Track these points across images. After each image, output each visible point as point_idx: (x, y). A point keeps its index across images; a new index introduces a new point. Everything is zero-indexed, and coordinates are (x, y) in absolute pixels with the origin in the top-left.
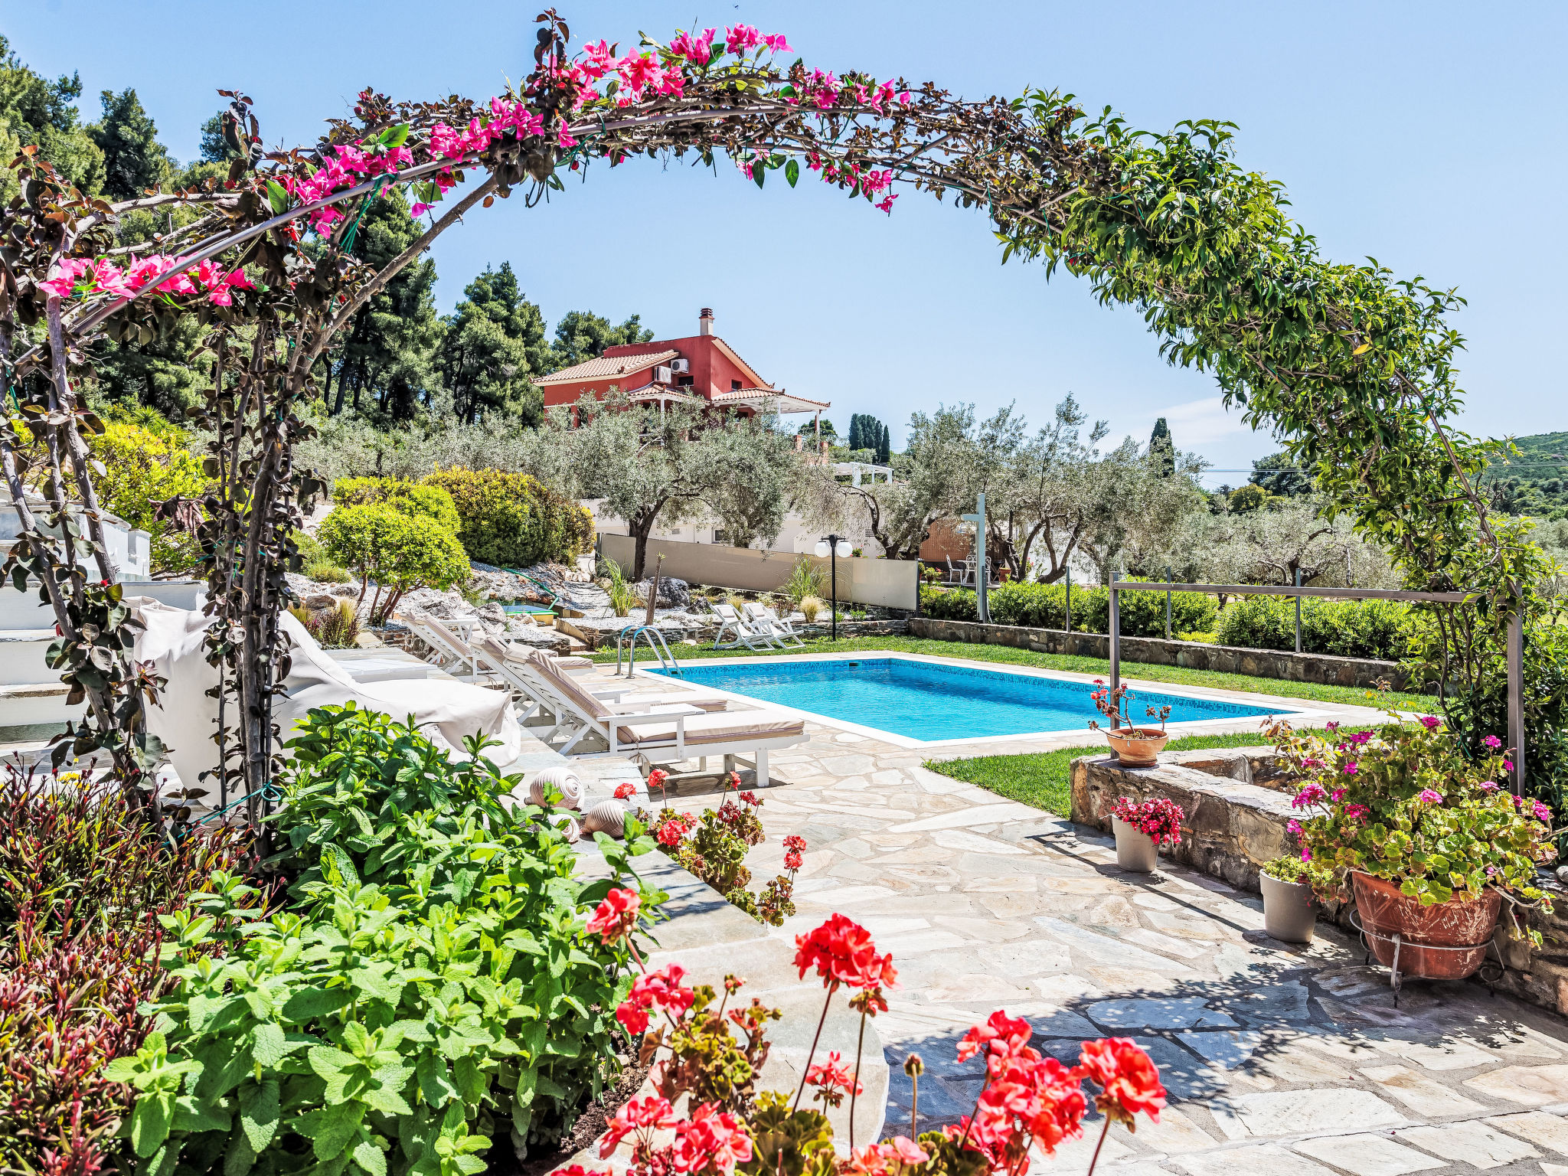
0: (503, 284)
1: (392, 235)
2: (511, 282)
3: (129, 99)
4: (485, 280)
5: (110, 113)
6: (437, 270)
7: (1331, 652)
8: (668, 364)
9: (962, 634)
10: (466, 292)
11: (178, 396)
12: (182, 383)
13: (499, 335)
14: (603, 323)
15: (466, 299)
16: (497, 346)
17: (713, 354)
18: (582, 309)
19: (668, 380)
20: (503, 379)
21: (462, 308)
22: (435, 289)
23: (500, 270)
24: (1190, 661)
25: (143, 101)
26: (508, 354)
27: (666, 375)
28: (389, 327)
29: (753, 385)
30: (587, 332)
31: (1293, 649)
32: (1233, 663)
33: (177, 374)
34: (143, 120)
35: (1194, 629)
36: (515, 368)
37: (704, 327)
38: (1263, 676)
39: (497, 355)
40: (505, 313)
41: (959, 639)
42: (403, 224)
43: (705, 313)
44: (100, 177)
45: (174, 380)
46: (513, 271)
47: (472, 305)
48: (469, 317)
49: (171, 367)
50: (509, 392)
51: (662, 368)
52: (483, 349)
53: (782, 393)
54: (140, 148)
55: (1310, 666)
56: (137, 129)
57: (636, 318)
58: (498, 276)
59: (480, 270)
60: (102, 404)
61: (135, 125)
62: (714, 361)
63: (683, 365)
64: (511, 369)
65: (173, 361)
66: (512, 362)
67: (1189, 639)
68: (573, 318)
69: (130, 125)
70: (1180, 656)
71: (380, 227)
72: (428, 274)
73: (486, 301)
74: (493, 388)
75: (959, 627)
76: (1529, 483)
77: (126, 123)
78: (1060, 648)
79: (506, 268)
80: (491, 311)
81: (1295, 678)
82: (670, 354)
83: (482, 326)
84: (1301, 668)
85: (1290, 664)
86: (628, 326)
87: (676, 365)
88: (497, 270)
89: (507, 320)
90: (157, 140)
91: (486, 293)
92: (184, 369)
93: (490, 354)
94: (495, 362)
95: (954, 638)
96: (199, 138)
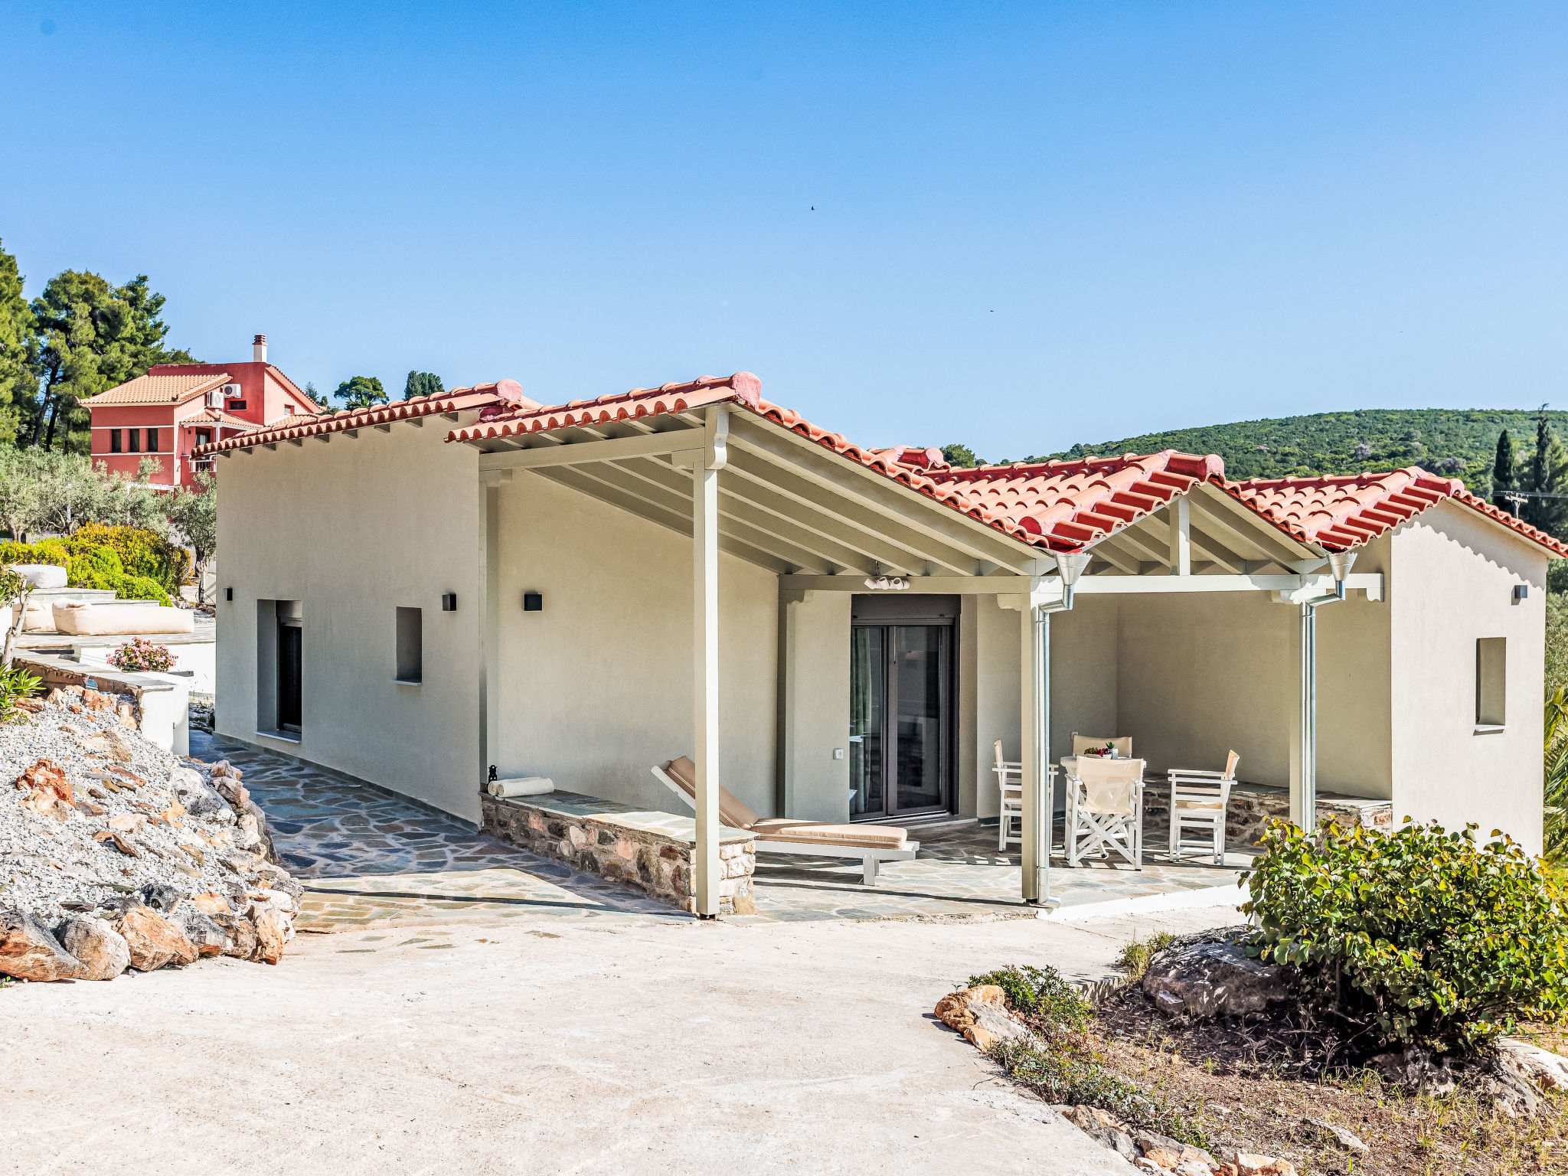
8: (220, 388)
14: (102, 285)
17: (267, 382)
19: (221, 405)
27: (219, 400)
29: (305, 409)
30: (88, 297)
37: (256, 354)
43: (258, 340)
51: (216, 394)
57: (144, 279)
62: (267, 386)
63: (237, 391)
68: (67, 277)
82: (225, 377)
86: (132, 289)
87: (228, 391)
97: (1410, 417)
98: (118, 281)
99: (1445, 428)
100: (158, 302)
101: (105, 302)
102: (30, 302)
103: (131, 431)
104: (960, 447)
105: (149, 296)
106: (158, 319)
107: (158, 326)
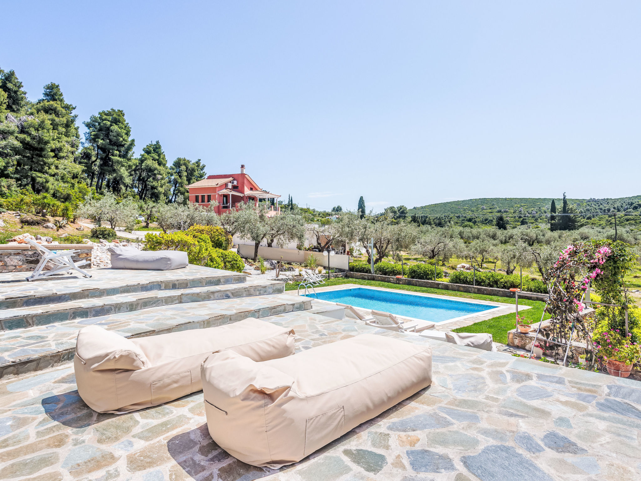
0: (157, 148)
1: (120, 130)
2: (160, 147)
3: (12, 74)
4: (150, 146)
5: (3, 78)
6: (135, 143)
7: (483, 286)
8: (230, 182)
9: (366, 277)
10: (143, 150)
11: (45, 186)
12: (47, 182)
13: (156, 165)
14: (189, 162)
15: (143, 153)
16: (156, 169)
17: (245, 180)
18: (182, 157)
19: (231, 187)
20: (158, 180)
21: (143, 156)
22: (134, 149)
23: (156, 143)
24: (443, 287)
25: (17, 75)
26: (160, 172)
27: (230, 186)
28: (118, 162)
29: (256, 190)
30: (185, 164)
31: (473, 285)
32: (457, 288)
33: (45, 178)
34: (18, 82)
35: (439, 278)
36: (161, 176)
37: (242, 171)
38: (465, 292)
39: (156, 172)
40: (157, 158)
41: (365, 279)
42: (124, 127)
43: (243, 166)
44: (5, 103)
45: (44, 180)
46: (160, 144)
47: (146, 154)
48: (146, 159)
49: (43, 176)
50: (160, 185)
51: (229, 184)
52: (150, 170)
53: (268, 193)
54: (16, 92)
55: (479, 289)
56: (15, 85)
57: (200, 160)
58: (155, 145)
59: (148, 143)
60: (17, 189)
61: (14, 83)
62: (246, 181)
63: (235, 183)
64: (159, 177)
65: (43, 173)
66: (161, 174)
67: (439, 281)
68: (179, 160)
69: (12, 83)
70: (440, 286)
71: (115, 128)
72: (132, 143)
73: (150, 153)
74: (154, 183)
75: (365, 275)
76: (453, 215)
77: (10, 82)
78: (401, 282)
79: (158, 142)
80: (153, 157)
81: (475, 293)
82: (231, 179)
83: (149, 162)
84: (476, 290)
85: (473, 289)
86: (197, 163)
87: (233, 183)
88: (154, 143)
89: (158, 160)
90: (22, 89)
91: (151, 151)
92: (47, 176)
93: (153, 171)
94: (155, 175)
95: (363, 278)
96: (43, 91)
97: (493, 200)
98: (194, 161)
99: (501, 202)
100: (204, 166)
101: (190, 166)
102: (169, 167)
103: (202, 196)
104: (403, 206)
105: (201, 165)
106: (203, 171)
107: (204, 173)
